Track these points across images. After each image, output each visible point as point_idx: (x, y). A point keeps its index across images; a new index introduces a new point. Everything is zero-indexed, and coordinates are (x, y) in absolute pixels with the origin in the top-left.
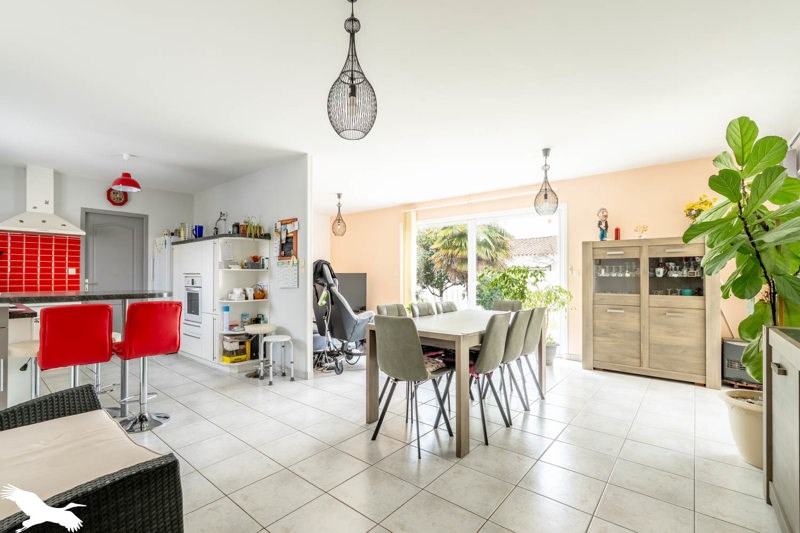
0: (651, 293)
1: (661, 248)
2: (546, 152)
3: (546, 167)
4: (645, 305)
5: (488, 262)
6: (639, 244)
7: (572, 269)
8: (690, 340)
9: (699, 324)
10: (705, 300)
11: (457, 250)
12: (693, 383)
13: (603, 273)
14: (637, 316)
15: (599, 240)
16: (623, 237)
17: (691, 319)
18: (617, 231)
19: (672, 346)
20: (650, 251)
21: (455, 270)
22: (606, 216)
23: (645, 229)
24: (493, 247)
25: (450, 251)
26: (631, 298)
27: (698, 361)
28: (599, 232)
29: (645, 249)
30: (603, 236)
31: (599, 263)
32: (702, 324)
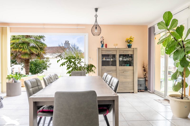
0: (119, 66)
1: (122, 51)
2: (96, 10)
3: (96, 16)
4: (118, 70)
5: (37, 55)
6: (116, 50)
7: (90, 58)
8: (130, 80)
9: (132, 75)
10: (134, 67)
11: (21, 50)
12: (130, 93)
13: (104, 59)
14: (115, 73)
15: (101, 47)
16: (108, 47)
17: (130, 73)
18: (106, 45)
19: (125, 82)
20: (119, 52)
21: (20, 58)
22: (104, 39)
23: (117, 45)
24: (39, 49)
25: (17, 50)
26: (113, 68)
27: (132, 86)
28: (101, 45)
29: (118, 51)
30: (102, 46)
31: (103, 56)
32: (133, 75)
